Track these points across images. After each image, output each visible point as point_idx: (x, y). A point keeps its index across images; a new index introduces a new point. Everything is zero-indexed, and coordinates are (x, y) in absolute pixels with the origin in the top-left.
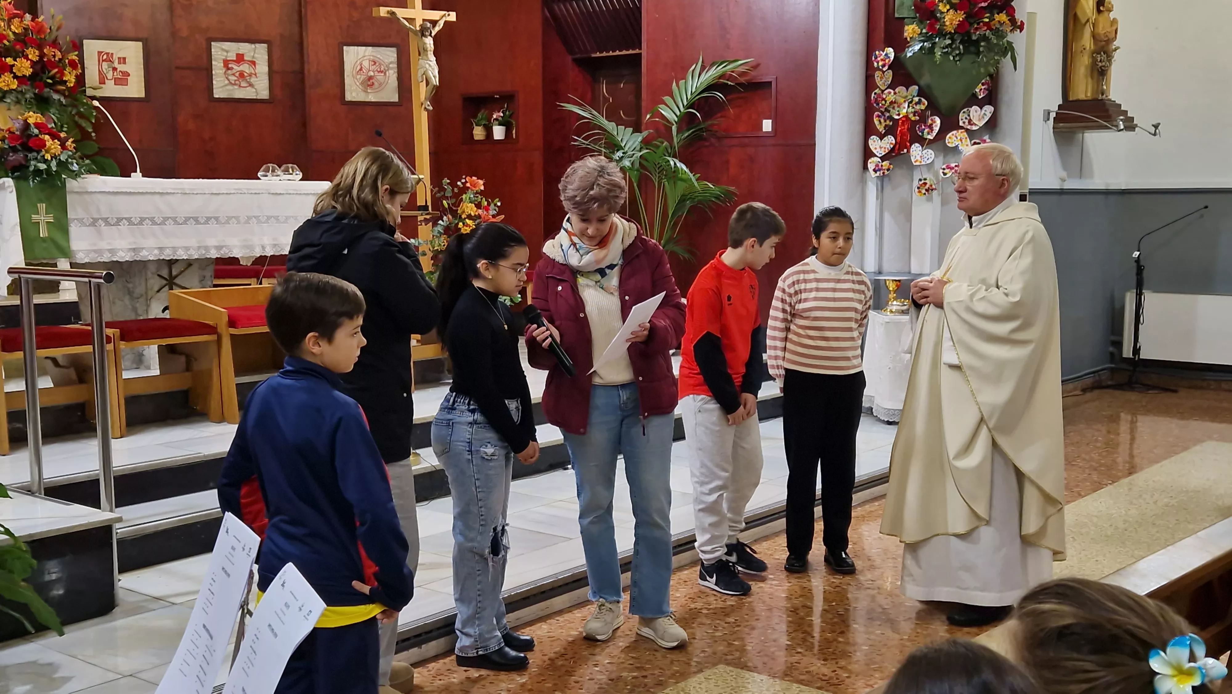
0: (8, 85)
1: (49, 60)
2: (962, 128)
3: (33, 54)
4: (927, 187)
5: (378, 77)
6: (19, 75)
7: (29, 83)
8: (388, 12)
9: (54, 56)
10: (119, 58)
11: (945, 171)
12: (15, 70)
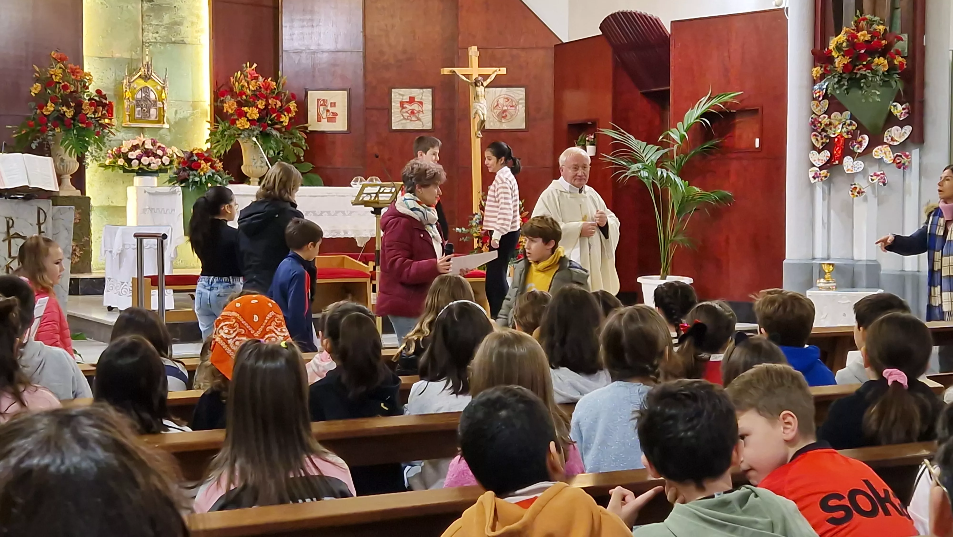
0: (243, 126)
1: (272, 108)
2: (886, 143)
3: (261, 104)
4: (858, 190)
6: (250, 118)
7: (258, 123)
8: (451, 71)
9: (275, 105)
10: (331, 103)
11: (873, 178)
12: (248, 115)
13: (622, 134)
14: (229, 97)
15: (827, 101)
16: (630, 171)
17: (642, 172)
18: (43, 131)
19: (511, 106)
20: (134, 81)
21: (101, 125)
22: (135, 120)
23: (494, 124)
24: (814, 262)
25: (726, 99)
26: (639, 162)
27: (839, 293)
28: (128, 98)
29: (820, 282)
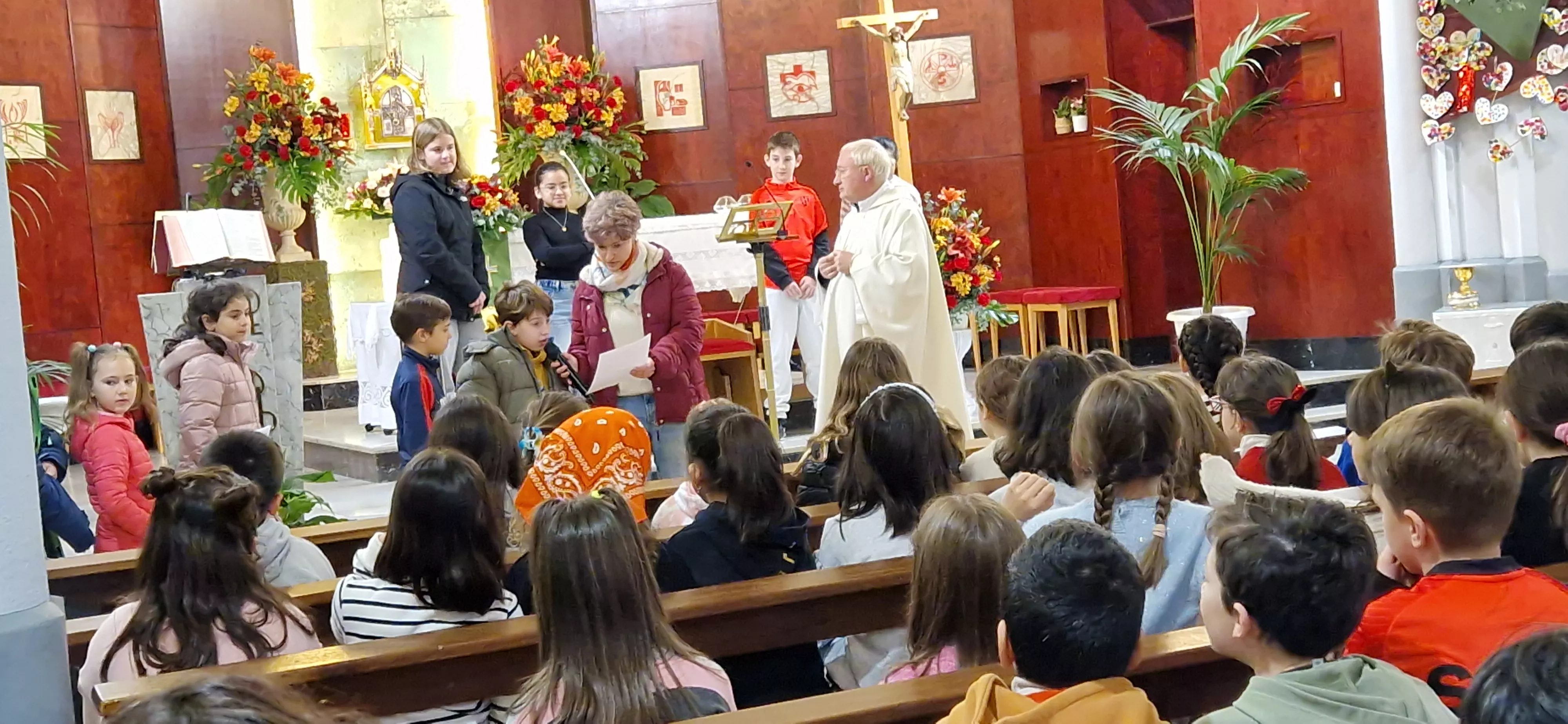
0: (546, 133)
1: (587, 102)
2: (1540, 73)
3: (570, 97)
4: (1501, 150)
5: (949, 73)
6: (555, 121)
7: (568, 127)
8: (852, 22)
9: (592, 97)
10: (676, 86)
11: (1523, 129)
12: (551, 116)
13: (1124, 94)
14: (521, 90)
15: (1441, 16)
16: (1142, 151)
17: (1161, 150)
18: (248, 167)
19: (950, 66)
20: (376, 80)
21: (332, 151)
22: (384, 139)
23: (927, 96)
24: (1441, 267)
25: (1282, 25)
26: (1156, 135)
27: (1484, 312)
28: (371, 106)
29: (1453, 299)
